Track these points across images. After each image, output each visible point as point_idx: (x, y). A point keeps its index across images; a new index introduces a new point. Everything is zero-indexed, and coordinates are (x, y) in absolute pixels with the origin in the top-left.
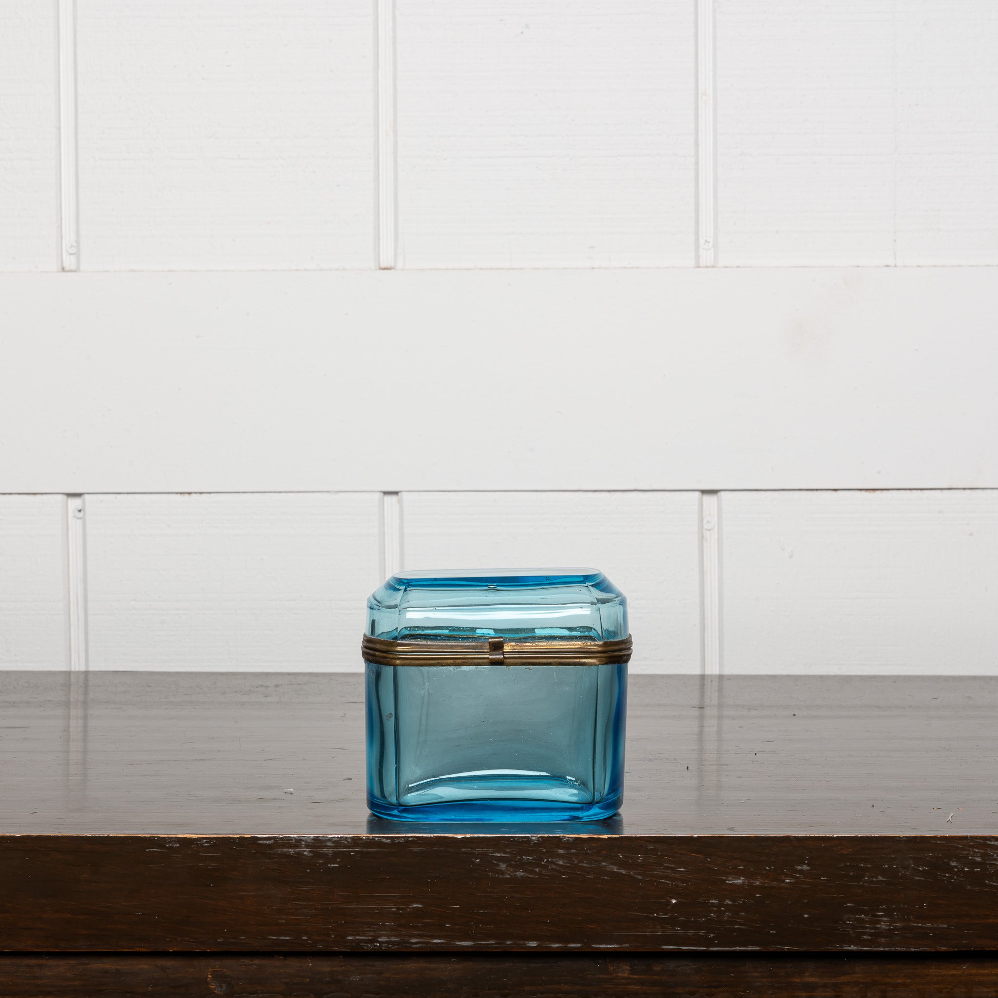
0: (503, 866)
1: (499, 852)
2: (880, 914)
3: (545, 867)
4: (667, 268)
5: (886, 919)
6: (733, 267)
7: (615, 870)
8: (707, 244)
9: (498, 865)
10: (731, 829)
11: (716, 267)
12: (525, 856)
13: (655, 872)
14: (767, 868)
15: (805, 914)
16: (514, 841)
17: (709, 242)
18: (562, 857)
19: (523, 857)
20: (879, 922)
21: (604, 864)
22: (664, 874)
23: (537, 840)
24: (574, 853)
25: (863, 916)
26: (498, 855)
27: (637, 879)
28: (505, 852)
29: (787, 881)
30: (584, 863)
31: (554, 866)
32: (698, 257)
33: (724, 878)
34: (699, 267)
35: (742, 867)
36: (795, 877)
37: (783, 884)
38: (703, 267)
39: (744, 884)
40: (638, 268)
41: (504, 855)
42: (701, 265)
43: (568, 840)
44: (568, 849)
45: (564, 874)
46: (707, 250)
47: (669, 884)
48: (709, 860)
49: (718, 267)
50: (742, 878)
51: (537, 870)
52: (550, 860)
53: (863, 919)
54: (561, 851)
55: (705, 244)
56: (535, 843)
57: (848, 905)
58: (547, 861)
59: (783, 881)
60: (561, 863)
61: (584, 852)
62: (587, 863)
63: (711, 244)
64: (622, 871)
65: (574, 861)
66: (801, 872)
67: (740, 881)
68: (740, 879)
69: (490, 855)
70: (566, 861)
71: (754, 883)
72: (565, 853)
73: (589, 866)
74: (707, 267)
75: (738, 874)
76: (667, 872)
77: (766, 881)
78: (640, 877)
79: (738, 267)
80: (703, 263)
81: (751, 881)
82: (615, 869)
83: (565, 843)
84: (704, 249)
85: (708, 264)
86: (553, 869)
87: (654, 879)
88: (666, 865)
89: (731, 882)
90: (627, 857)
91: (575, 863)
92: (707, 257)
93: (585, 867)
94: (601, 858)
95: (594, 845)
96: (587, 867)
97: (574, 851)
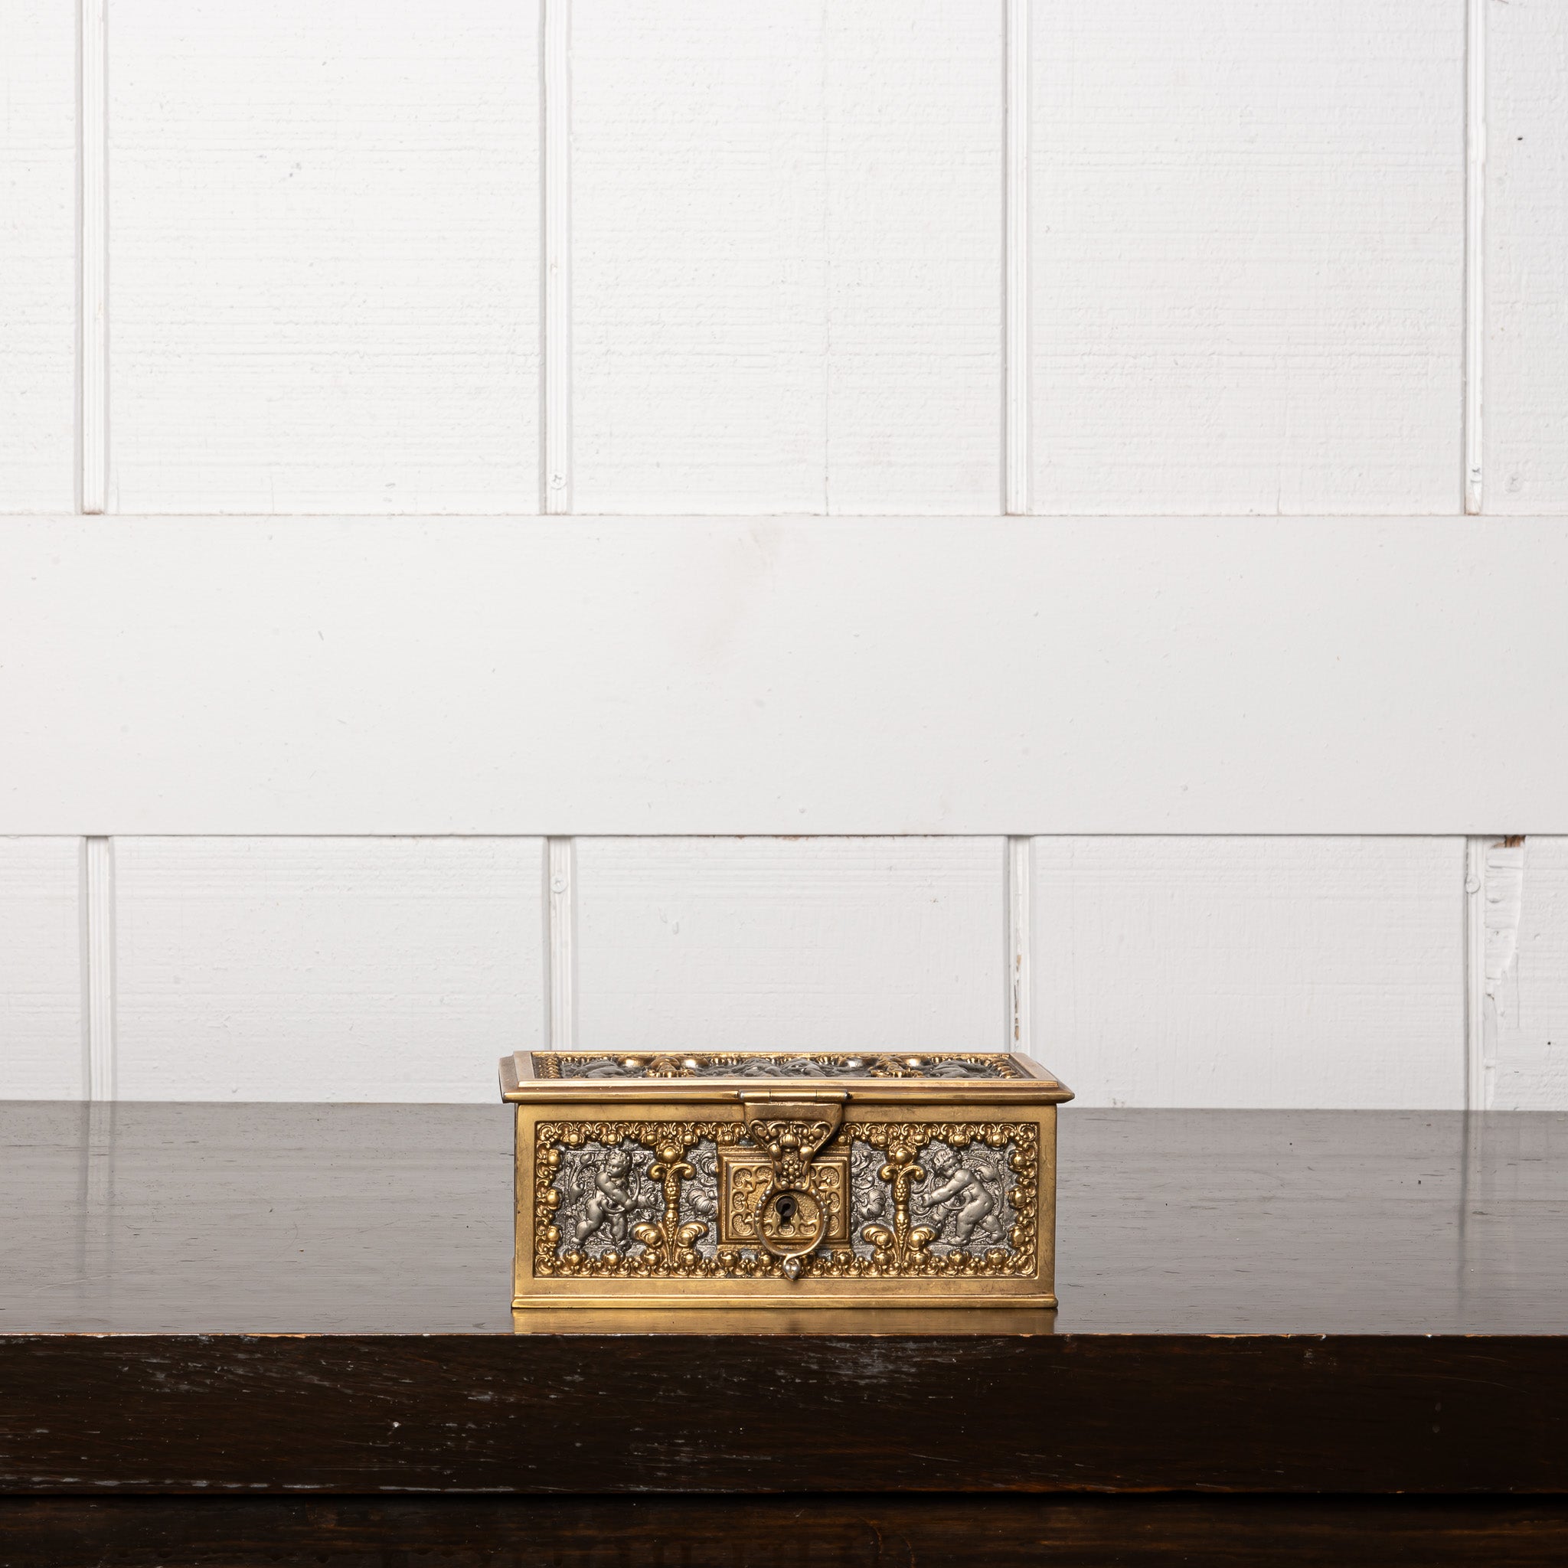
0: (161, 1376)
1: (155, 1357)
2: (680, 1441)
3: (219, 1377)
4: (499, 515)
5: (688, 1449)
6: (595, 515)
7: (316, 1382)
8: (558, 480)
9: (153, 1375)
10: (477, 1326)
11: (570, 515)
12: (192, 1362)
13: (371, 1385)
14: (525, 1379)
15: (578, 1442)
16: (176, 1341)
17: (560, 479)
18: (242, 1363)
19: (189, 1364)
20: (678, 1453)
21: (300, 1373)
22: (380, 1387)
23: (208, 1341)
24: (259, 1359)
25: (656, 1444)
26: (155, 1361)
27: (346, 1394)
28: (164, 1357)
29: (553, 1396)
30: (271, 1372)
31: (230, 1377)
32: (544, 500)
33: (466, 1393)
34: (546, 514)
35: (490, 1378)
36: (564, 1392)
37: (547, 1401)
38: (551, 514)
39: (492, 1401)
40: (457, 515)
41: (162, 1361)
42: (548, 511)
43: (250, 1341)
44: (251, 1352)
45: (245, 1386)
46: (558, 489)
47: (389, 1401)
48: (445, 1368)
49: (574, 515)
50: (490, 1393)
51: (208, 1382)
52: (225, 1368)
53: (656, 1449)
54: (241, 1356)
55: (555, 480)
56: (205, 1345)
57: (636, 1429)
58: (222, 1370)
59: (547, 1398)
60: (240, 1372)
61: (273, 1358)
62: (276, 1373)
63: (563, 482)
64: (325, 1383)
65: (258, 1369)
66: (572, 1384)
67: (487, 1397)
68: (488, 1394)
69: (143, 1360)
70: (248, 1370)
71: (507, 1399)
72: (247, 1359)
73: (279, 1376)
74: (557, 514)
75: (484, 1386)
76: (387, 1385)
77: (524, 1397)
78: (349, 1392)
79: (601, 515)
80: (551, 508)
81: (503, 1397)
82: (316, 1380)
83: (246, 1344)
84: (552, 488)
85: (559, 511)
86: (229, 1381)
87: (369, 1394)
88: (385, 1374)
89: (475, 1399)
90: (333, 1364)
91: (262, 1372)
92: (557, 500)
93: (272, 1377)
94: (296, 1366)
95: (287, 1348)
96: (276, 1378)
97: (259, 1355)
